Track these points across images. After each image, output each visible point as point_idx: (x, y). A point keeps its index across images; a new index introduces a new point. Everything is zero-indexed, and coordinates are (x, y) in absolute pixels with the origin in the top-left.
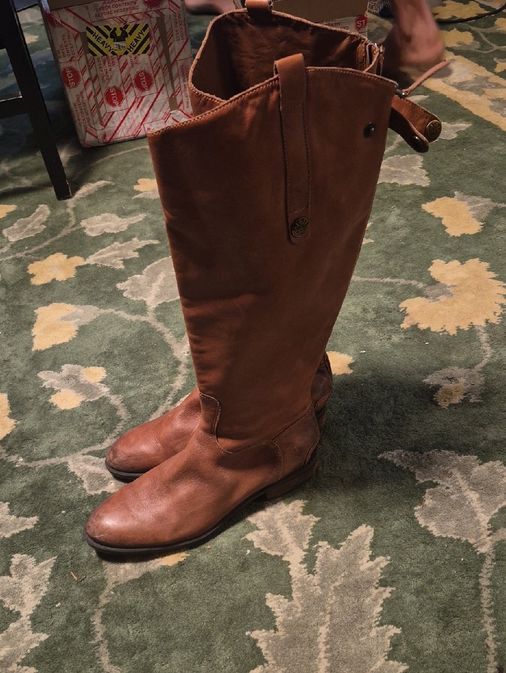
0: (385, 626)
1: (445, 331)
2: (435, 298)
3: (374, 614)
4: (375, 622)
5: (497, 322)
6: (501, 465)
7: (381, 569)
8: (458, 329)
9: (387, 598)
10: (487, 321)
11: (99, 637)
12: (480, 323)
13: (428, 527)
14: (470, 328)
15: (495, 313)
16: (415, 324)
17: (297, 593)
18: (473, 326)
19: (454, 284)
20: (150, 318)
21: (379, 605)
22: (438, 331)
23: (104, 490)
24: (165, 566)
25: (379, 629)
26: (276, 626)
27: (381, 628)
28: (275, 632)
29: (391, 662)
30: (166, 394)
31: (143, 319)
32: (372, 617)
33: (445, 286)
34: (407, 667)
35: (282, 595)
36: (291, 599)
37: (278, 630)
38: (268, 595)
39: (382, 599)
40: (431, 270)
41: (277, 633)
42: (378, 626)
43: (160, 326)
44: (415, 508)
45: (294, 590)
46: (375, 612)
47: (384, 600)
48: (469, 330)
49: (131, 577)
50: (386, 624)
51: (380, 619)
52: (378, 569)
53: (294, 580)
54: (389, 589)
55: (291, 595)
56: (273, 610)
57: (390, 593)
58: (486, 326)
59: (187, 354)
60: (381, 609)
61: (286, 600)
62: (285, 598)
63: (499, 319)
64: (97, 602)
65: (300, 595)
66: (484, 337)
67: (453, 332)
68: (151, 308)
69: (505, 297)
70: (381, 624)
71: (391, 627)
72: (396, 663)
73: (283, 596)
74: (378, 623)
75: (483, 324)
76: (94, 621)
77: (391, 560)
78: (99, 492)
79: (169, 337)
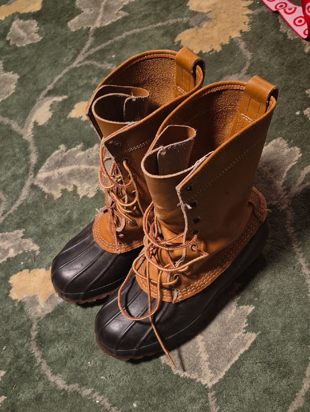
1: (213, 50)
2: (199, 25)
5: (249, 29)
6: (281, 139)
8: (222, 46)
10: (241, 32)
11: (39, 360)
12: (236, 35)
14: (231, 41)
15: (245, 23)
18: (232, 39)
19: (210, 10)
22: (207, 52)
23: (8, 257)
29: (241, 307)
30: (27, 170)
33: (203, 14)
34: (254, 307)
40: (190, 5)
43: (6, 121)
48: (230, 43)
49: (46, 312)
58: (241, 36)
59: (32, 135)
63: (249, 27)
64: (30, 336)
66: (242, 45)
67: (218, 49)
69: (249, 8)
72: (245, 307)
75: (239, 35)
76: (32, 351)
78: (5, 259)
79: (15, 126)
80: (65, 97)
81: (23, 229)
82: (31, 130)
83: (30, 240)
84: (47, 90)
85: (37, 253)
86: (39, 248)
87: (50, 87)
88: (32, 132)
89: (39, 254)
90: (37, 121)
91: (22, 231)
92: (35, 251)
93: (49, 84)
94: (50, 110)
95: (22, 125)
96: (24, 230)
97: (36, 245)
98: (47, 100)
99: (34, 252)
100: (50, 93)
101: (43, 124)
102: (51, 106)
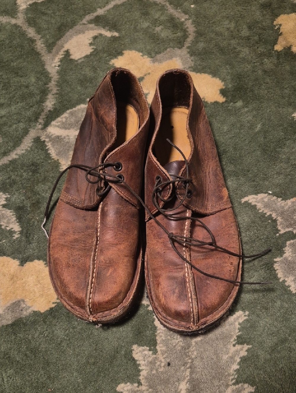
0: (240, 385)
3: (231, 371)
4: (232, 380)
7: (239, 324)
9: (244, 357)
13: (286, 281)
16: (288, 45)
17: (161, 345)
20: (20, 20)
21: (237, 363)
24: (36, 311)
25: (234, 387)
26: (140, 380)
27: (237, 386)
28: (138, 387)
30: (37, 116)
31: (13, 21)
32: (229, 375)
35: (147, 346)
36: (155, 352)
37: (141, 385)
38: (135, 347)
39: (239, 357)
41: (140, 388)
42: (234, 384)
43: (31, 32)
44: (275, 260)
45: (158, 342)
46: (232, 369)
47: (241, 358)
50: (241, 382)
51: (236, 377)
52: (237, 323)
53: (158, 332)
54: (246, 347)
55: (155, 347)
56: (138, 363)
57: (247, 351)
60: (238, 367)
61: (151, 352)
62: (150, 350)
65: (164, 348)
68: (21, 8)
70: (237, 383)
71: (246, 385)
73: (148, 348)
74: (234, 381)
77: (249, 316)
79: (40, 45)
80: (116, 34)
81: (7, 194)
82: (59, 60)
83: (11, 214)
84: (95, 14)
85: (16, 236)
86: (20, 229)
87: (100, 12)
88: (59, 63)
89: (17, 238)
90: (71, 52)
91: (5, 197)
92: (15, 232)
93: (100, 8)
94: (91, 44)
95: (50, 47)
96: (9, 196)
97: (18, 224)
98: (92, 29)
99: (11, 232)
100: (98, 21)
101: (76, 59)
102: (95, 38)
